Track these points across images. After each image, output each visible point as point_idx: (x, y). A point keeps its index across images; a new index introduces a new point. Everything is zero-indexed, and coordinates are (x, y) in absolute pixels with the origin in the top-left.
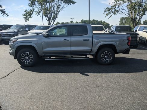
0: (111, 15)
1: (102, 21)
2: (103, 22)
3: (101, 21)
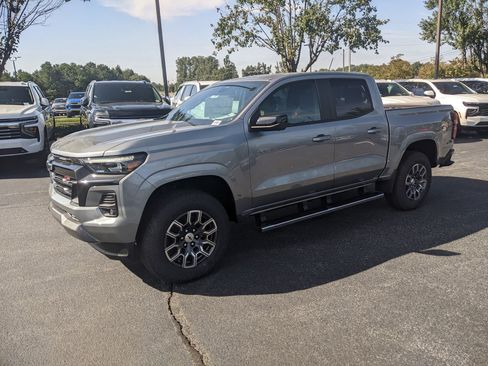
0: (229, 48)
1: (123, 69)
2: (127, 71)
3: (118, 68)
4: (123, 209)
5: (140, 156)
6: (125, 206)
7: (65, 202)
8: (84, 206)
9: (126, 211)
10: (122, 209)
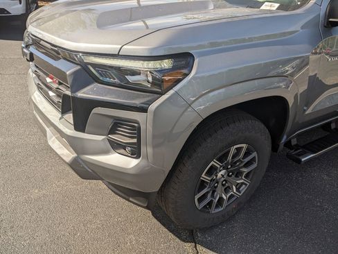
4: (150, 150)
5: (183, 60)
6: (154, 147)
7: (53, 114)
8: (83, 131)
9: (154, 155)
10: (147, 149)
